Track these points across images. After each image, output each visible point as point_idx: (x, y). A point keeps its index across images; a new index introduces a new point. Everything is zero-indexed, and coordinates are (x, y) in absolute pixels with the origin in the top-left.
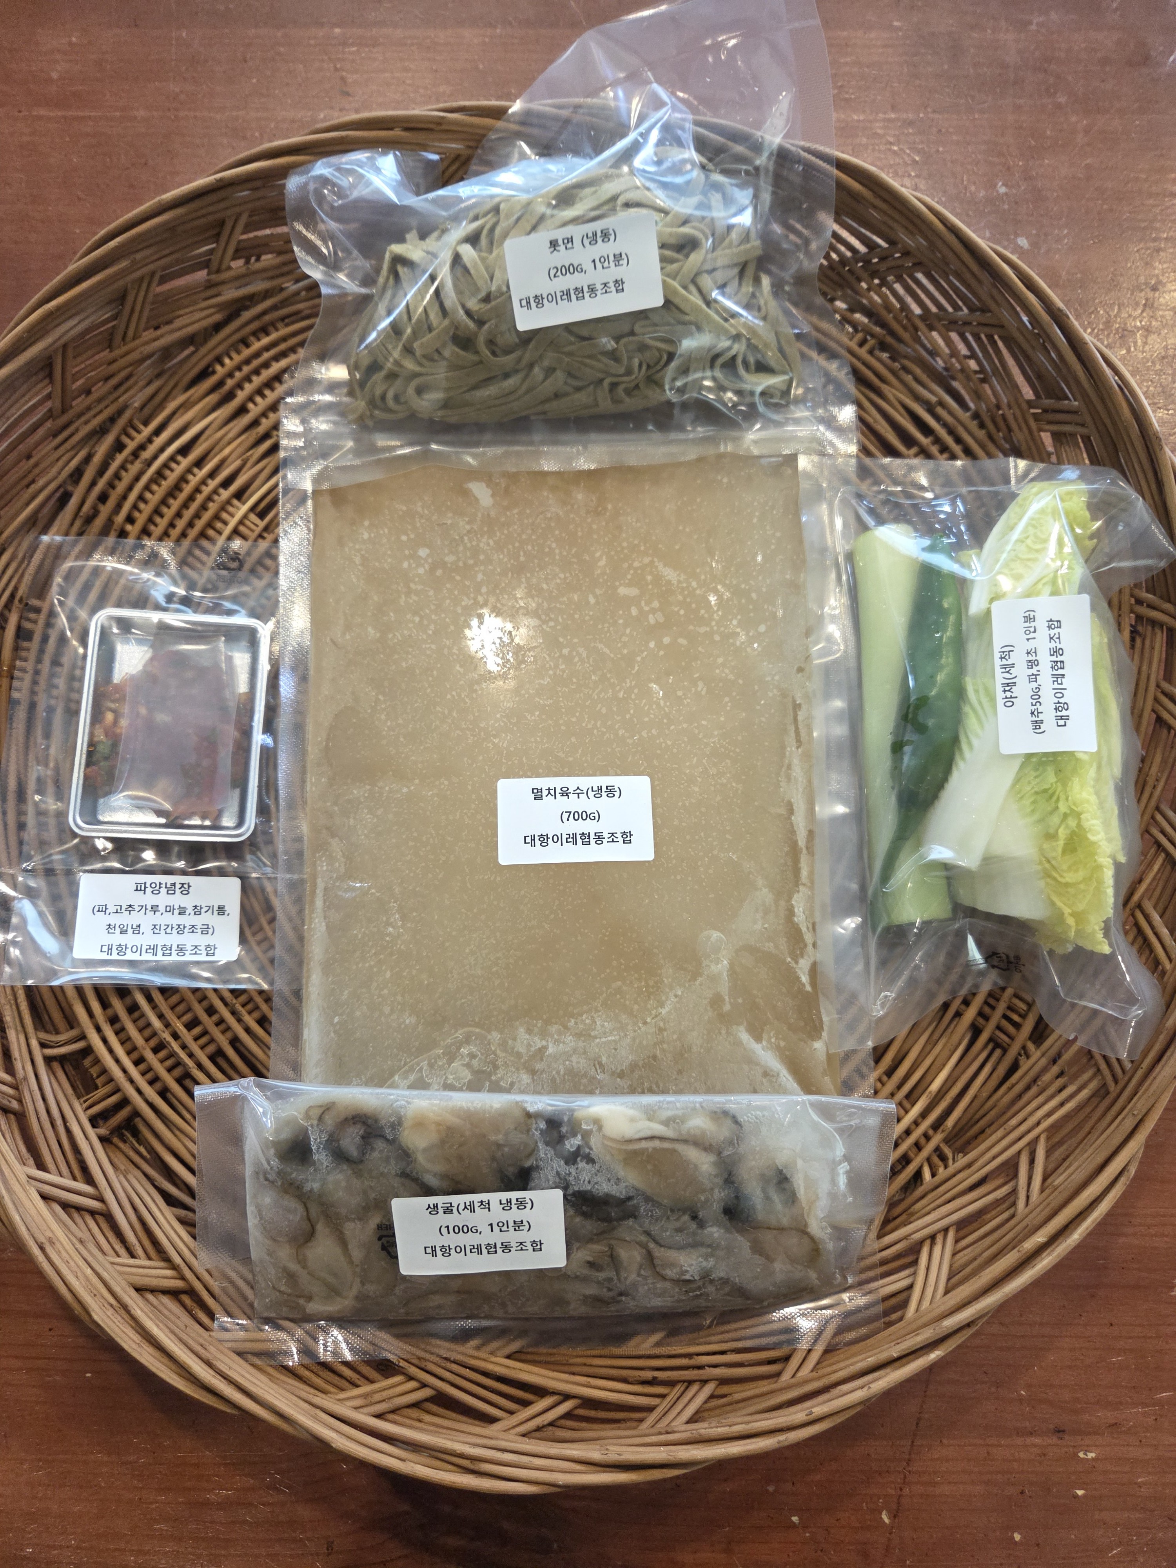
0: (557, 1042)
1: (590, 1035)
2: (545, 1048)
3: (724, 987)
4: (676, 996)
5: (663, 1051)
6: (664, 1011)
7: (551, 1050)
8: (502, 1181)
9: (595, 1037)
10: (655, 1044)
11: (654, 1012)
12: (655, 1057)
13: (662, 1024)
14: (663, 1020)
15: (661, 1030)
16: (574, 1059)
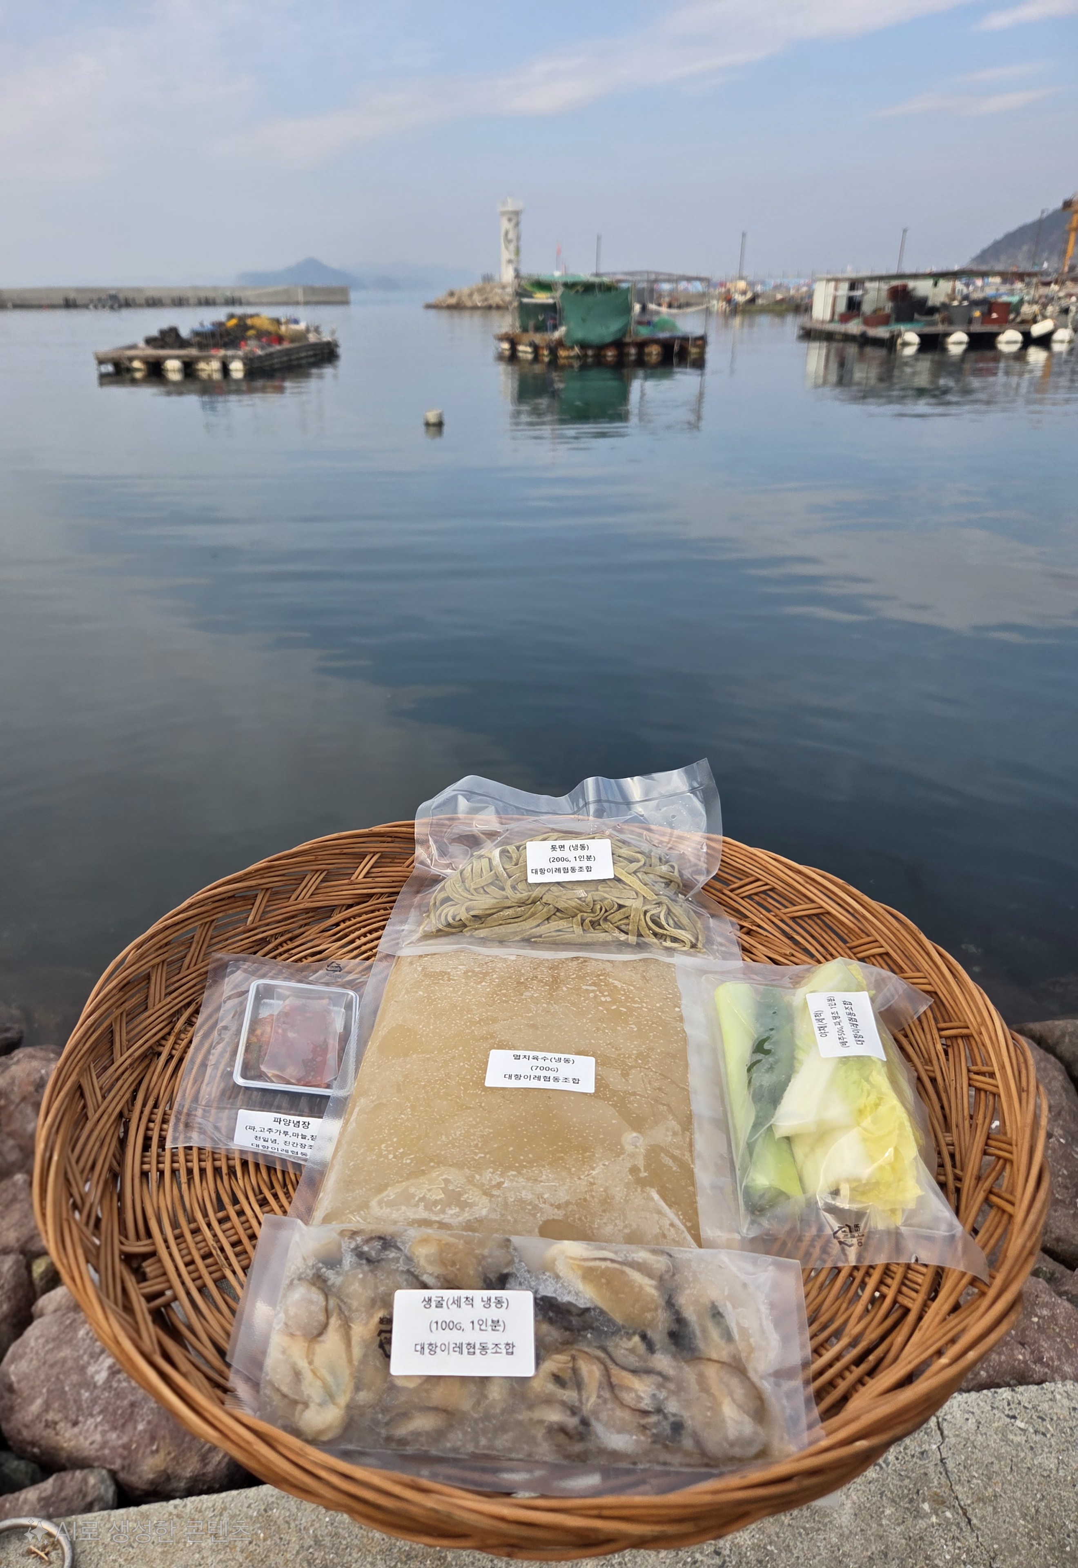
0: (512, 1181)
1: (536, 1180)
2: (503, 1183)
3: (641, 1163)
4: (604, 1165)
5: (593, 1197)
6: (594, 1173)
7: (505, 1185)
8: (485, 1281)
9: (541, 1182)
10: (586, 1192)
11: (586, 1173)
12: (585, 1200)
13: (592, 1180)
14: (593, 1178)
15: (592, 1184)
16: (524, 1193)
